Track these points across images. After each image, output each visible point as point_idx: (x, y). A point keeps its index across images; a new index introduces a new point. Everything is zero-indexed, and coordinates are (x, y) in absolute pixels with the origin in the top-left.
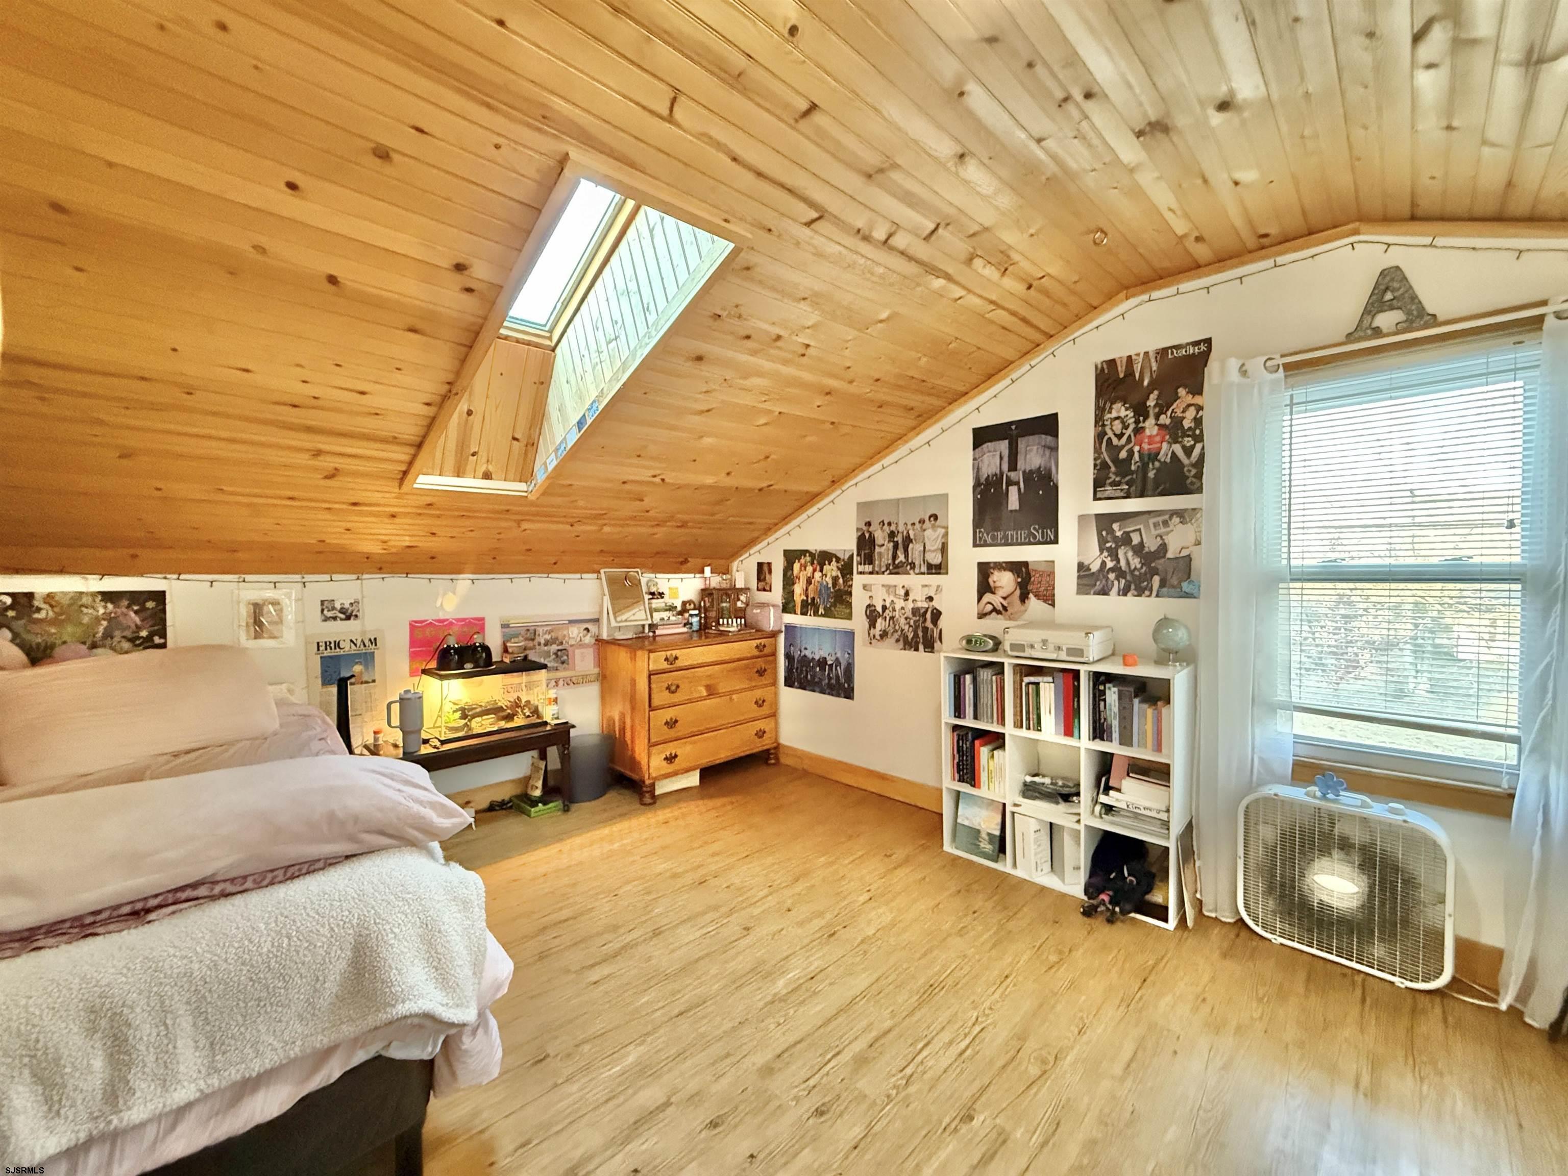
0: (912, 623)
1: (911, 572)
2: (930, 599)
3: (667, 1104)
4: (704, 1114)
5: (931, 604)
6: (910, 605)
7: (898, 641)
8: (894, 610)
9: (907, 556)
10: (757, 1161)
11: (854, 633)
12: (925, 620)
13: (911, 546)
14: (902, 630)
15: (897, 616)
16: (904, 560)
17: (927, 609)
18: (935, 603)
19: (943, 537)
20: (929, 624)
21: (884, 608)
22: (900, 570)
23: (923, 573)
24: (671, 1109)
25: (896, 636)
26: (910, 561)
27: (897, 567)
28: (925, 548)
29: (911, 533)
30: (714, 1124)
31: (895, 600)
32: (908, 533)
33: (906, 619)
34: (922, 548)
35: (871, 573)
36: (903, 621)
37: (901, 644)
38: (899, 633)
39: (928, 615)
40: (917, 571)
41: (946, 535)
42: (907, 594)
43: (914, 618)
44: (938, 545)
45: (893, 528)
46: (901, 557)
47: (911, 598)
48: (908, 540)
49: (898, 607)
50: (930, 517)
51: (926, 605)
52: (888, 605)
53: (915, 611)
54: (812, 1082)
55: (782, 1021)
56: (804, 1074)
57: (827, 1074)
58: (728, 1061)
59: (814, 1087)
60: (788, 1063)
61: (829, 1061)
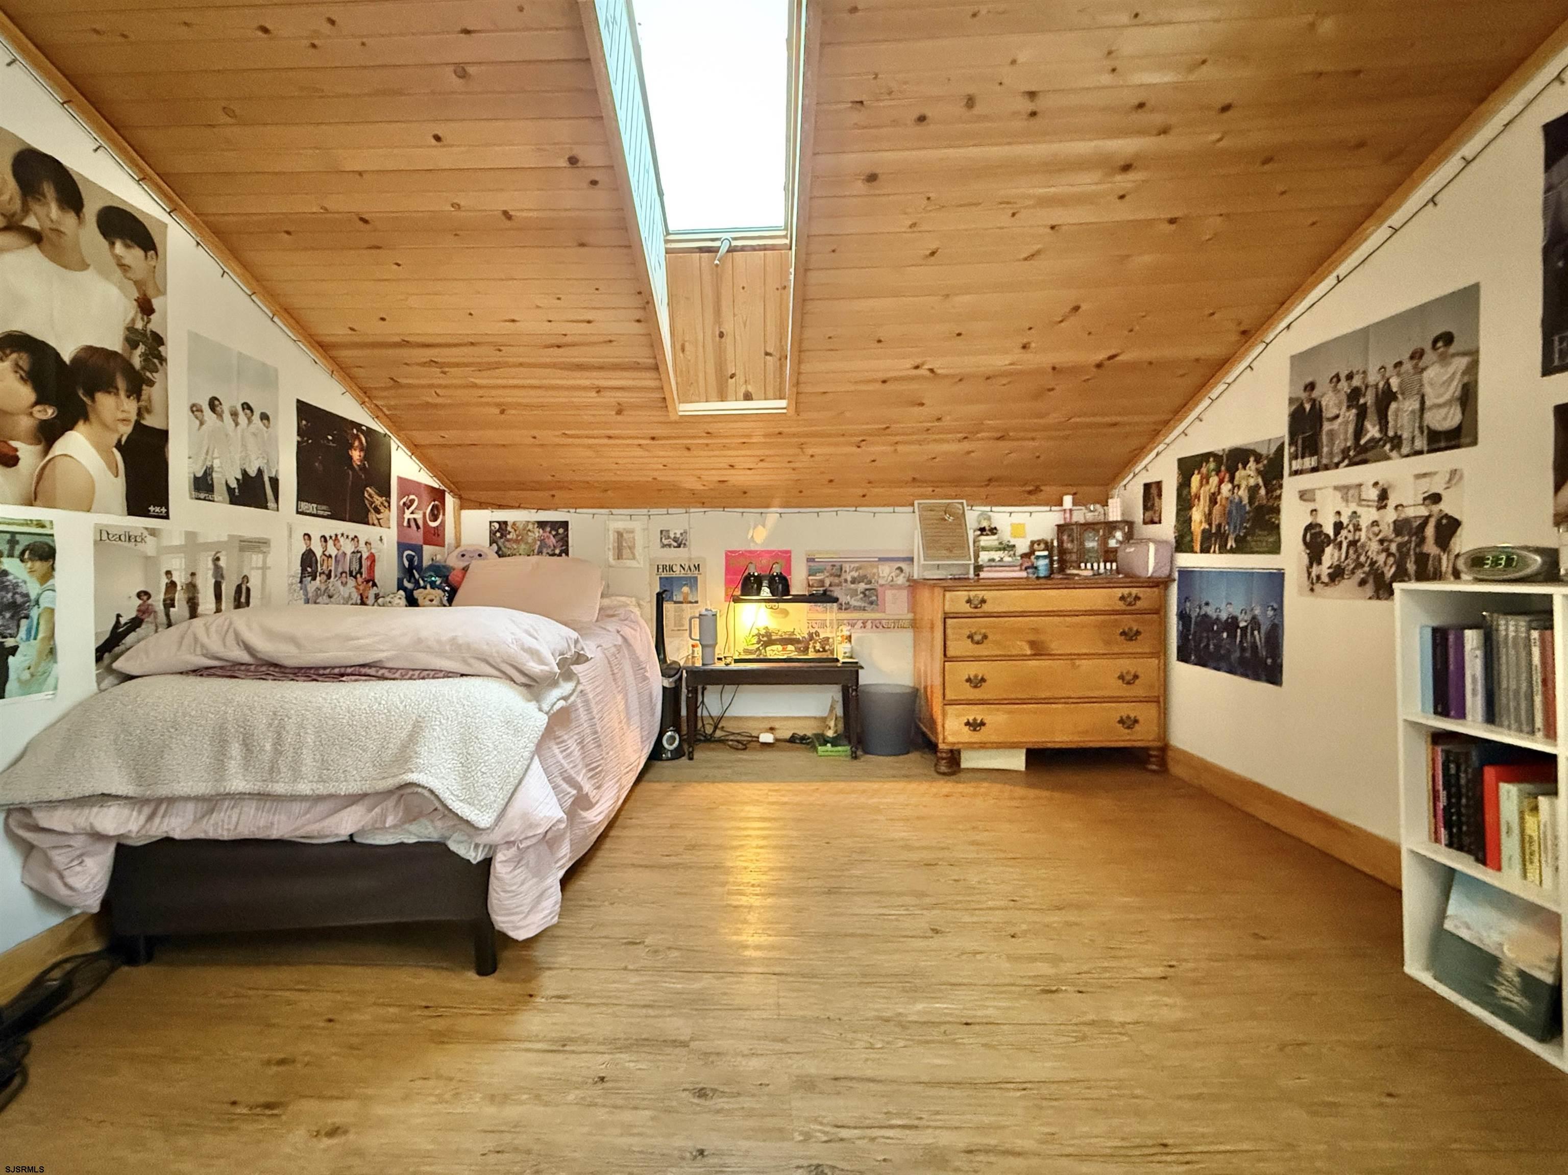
0: (1393, 548)
1: (1394, 454)
2: (1435, 498)
3: (684, 1044)
4: (705, 1078)
5: (1435, 509)
6: (1390, 515)
7: (1363, 583)
8: (1357, 528)
9: (1384, 427)
10: (700, 1162)
11: (1283, 574)
12: (1422, 541)
13: (1393, 406)
14: (1373, 563)
15: (1363, 538)
16: (1378, 435)
17: (1426, 520)
18: (1447, 507)
19: (1464, 373)
20: (1430, 547)
21: (1338, 526)
22: (1369, 455)
23: (1421, 453)
24: (683, 1051)
25: (1360, 574)
26: (1391, 433)
27: (1364, 449)
28: (1423, 402)
29: (1395, 383)
30: (702, 1093)
31: (1360, 510)
32: (1388, 383)
33: (1381, 542)
34: (1417, 406)
35: (1314, 470)
36: (1374, 546)
37: (1369, 589)
38: (1367, 569)
39: (1430, 531)
40: (1405, 450)
41: (1473, 368)
42: (1383, 496)
43: (1399, 539)
44: (1454, 389)
45: (1357, 382)
46: (1372, 431)
47: (1392, 502)
48: (1386, 397)
49: (1364, 523)
50: (1435, 342)
51: (1423, 511)
52: (1345, 520)
53: (1400, 527)
54: (844, 1133)
55: (879, 1046)
56: (844, 1117)
57: (873, 1139)
58: (778, 1046)
59: (842, 1140)
60: (839, 1093)
61: (892, 1127)
